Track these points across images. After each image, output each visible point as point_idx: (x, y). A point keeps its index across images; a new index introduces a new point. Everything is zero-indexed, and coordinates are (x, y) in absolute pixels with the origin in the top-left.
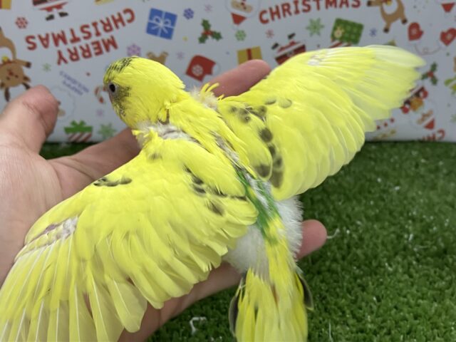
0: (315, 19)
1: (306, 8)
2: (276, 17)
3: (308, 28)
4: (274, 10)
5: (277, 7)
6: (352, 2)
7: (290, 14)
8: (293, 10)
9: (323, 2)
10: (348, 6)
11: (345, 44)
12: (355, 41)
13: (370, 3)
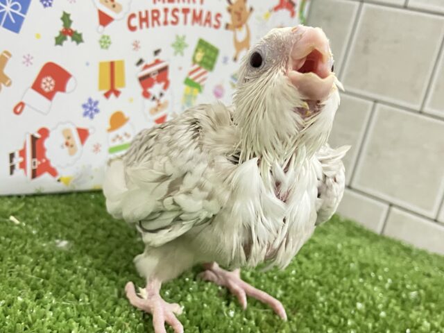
0: (181, 36)
1: (174, 20)
2: (144, 24)
3: (173, 45)
4: (144, 15)
5: (147, 12)
6: (214, 22)
7: (159, 23)
8: (162, 19)
9: (190, 16)
10: (210, 26)
11: (202, 70)
12: (211, 68)
13: (227, 26)
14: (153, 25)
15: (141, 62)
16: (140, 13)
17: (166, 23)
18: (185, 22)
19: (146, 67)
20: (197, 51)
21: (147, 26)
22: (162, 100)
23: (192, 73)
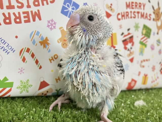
0: (137, 23)
1: (134, 16)
2: (123, 18)
3: (134, 27)
5: (124, 13)
6: (149, 18)
7: (129, 18)
8: (130, 16)
9: (140, 15)
10: (147, 19)
11: (146, 38)
12: (149, 37)
13: (154, 20)
14: (127, 18)
15: (123, 34)
16: (122, 13)
17: (131, 17)
18: (138, 17)
19: (125, 36)
20: (143, 29)
21: (125, 18)
22: (132, 50)
23: (142, 39)
